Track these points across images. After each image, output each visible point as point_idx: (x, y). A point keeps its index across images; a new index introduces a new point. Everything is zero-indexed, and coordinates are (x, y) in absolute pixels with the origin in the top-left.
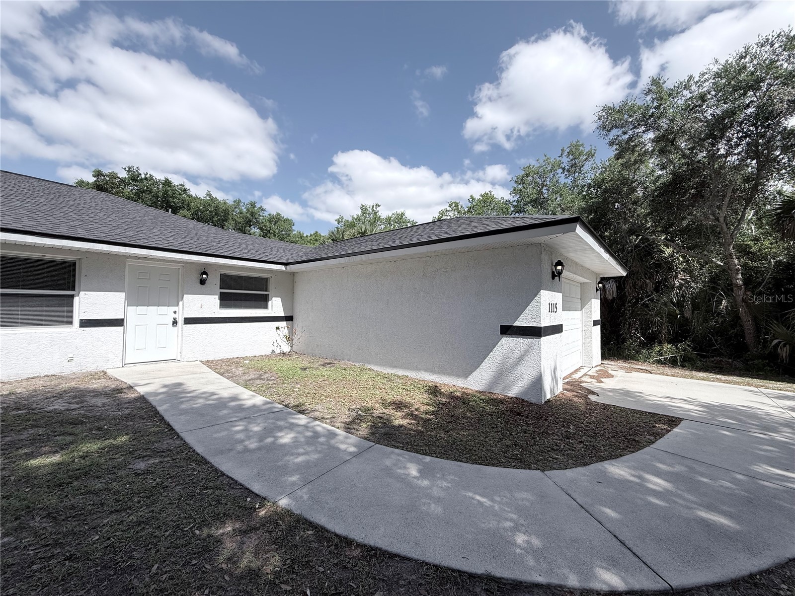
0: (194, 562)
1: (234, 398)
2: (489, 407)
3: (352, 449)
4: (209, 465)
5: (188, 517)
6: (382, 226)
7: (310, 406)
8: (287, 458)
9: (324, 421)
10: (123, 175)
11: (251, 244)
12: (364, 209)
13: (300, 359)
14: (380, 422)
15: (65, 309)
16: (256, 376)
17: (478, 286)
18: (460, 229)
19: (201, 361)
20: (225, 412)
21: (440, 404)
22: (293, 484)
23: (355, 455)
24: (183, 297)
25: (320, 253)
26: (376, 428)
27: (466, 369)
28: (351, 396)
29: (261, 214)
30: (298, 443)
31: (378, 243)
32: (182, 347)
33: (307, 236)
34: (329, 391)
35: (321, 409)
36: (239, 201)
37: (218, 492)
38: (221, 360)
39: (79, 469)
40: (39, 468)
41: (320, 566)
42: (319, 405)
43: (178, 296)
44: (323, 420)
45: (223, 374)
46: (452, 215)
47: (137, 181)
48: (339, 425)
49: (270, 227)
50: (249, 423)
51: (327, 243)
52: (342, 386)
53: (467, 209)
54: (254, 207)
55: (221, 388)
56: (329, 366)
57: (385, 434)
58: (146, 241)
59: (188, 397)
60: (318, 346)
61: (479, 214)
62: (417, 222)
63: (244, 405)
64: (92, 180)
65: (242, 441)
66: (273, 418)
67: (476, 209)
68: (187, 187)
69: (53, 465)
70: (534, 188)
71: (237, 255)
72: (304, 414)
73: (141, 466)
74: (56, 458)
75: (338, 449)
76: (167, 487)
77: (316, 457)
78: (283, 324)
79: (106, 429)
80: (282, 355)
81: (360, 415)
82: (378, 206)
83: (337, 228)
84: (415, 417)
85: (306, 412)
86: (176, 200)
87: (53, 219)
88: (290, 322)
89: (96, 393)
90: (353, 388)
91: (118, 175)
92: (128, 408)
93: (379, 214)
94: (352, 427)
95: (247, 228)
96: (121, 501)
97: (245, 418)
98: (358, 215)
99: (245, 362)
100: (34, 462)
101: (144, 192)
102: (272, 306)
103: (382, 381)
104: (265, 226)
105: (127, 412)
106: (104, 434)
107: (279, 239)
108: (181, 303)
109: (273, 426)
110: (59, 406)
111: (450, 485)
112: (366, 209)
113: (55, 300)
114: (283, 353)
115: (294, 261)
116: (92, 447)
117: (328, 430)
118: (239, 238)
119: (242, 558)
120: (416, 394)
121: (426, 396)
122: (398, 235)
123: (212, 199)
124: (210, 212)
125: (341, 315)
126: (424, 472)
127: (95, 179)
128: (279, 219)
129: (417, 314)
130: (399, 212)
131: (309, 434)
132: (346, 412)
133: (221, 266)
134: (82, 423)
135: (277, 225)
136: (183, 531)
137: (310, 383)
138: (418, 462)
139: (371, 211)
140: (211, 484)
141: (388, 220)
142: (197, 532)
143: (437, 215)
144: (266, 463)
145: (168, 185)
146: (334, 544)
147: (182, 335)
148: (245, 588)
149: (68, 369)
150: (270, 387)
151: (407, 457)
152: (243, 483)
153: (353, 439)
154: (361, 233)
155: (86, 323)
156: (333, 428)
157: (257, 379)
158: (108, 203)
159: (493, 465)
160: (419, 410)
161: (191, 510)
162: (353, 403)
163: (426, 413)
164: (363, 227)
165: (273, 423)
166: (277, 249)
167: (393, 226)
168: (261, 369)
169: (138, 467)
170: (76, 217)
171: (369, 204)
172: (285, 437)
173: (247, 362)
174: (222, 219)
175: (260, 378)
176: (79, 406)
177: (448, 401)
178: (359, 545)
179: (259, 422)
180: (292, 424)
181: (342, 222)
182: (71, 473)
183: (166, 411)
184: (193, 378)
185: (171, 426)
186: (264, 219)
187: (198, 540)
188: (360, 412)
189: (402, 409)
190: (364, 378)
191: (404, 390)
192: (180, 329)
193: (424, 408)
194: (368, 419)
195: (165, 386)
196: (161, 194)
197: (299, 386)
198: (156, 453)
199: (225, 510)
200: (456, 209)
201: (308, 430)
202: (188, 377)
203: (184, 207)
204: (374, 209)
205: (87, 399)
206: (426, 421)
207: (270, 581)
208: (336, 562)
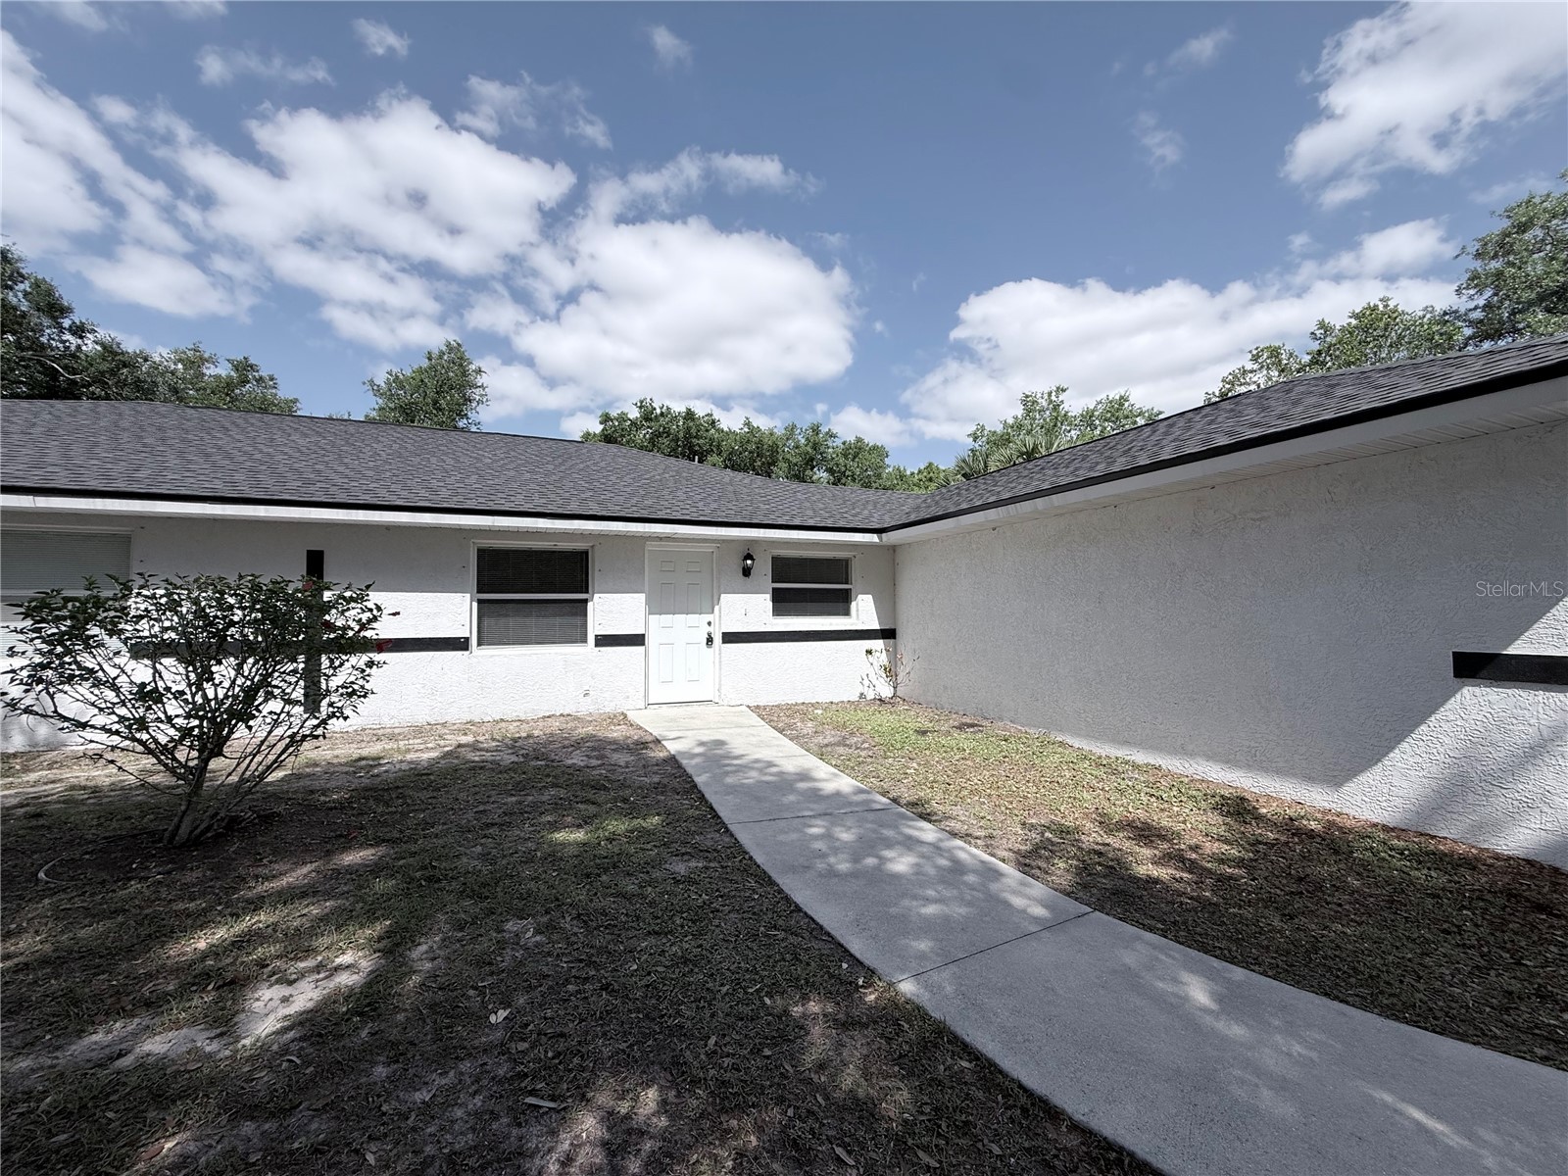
0: (767, 1052)
1: (804, 776)
2: (1425, 871)
3: (1039, 911)
4: (776, 888)
5: (752, 971)
6: (1073, 432)
7: (941, 807)
8: (906, 902)
9: (973, 842)
10: (634, 414)
11: (819, 500)
12: (1029, 403)
13: (913, 713)
14: (1100, 864)
15: (578, 620)
16: (837, 739)
17: (1368, 548)
18: (1300, 409)
19: (748, 706)
20: (792, 798)
21: (1260, 843)
22: (922, 956)
23: (1048, 927)
24: (719, 599)
25: (943, 504)
26: (1090, 875)
27: (1336, 764)
28: (1025, 797)
29: (830, 444)
30: (924, 878)
31: (1071, 469)
32: (720, 681)
33: (912, 474)
34: (976, 781)
35: (962, 817)
36: (794, 427)
37: (792, 939)
38: (778, 706)
39: (606, 857)
40: (563, 845)
41: (993, 1142)
42: (959, 807)
43: (712, 597)
44: (969, 838)
45: (783, 730)
46: (1262, 381)
47: (651, 420)
48: (1006, 854)
49: (845, 466)
50: (833, 824)
51: (953, 483)
52: (1004, 774)
53: (1309, 357)
54: (817, 434)
55: (781, 755)
56: (972, 730)
57: (1116, 892)
58: (668, 511)
59: (735, 765)
60: (945, 688)
61: (1349, 364)
62: (1160, 413)
63: (820, 790)
64: (598, 428)
65: (823, 856)
66: (872, 822)
67: (1338, 353)
68: (716, 417)
69: (577, 843)
70: (1552, 259)
71: (797, 522)
72: (930, 821)
73: (681, 868)
74: (579, 835)
75: (1007, 904)
76: (718, 911)
77: (964, 914)
78: (878, 644)
79: (633, 802)
80: (878, 702)
81: (1048, 839)
82: (1061, 390)
83: (972, 450)
84: (1192, 867)
85: (934, 818)
86: (701, 441)
87: (562, 492)
88: (892, 641)
89: (619, 746)
90: (1028, 781)
91: (629, 416)
92: (656, 773)
93: (1065, 407)
94: (1034, 864)
95: (808, 472)
96: (659, 918)
97: (826, 814)
98: (1016, 418)
99: (816, 711)
100: (560, 836)
101: (660, 435)
102: (858, 610)
103: (1093, 772)
104: (837, 465)
105: (656, 779)
106: (632, 811)
107: (862, 485)
108: (717, 608)
109: (874, 836)
110: (577, 759)
111: (1314, 1055)
112: (1034, 402)
113: (567, 607)
114: (880, 700)
115: (894, 524)
116: (618, 826)
117: (982, 862)
118: (799, 491)
119: (843, 1072)
120: (1187, 811)
121: (1215, 818)
122: (1119, 447)
123: (753, 431)
124: (750, 452)
125: (993, 628)
126: (1229, 1002)
127: (602, 427)
128: (860, 449)
129: (1180, 622)
130: (1114, 394)
131: (943, 862)
132: (1018, 829)
133: (774, 542)
134: (605, 788)
135: (857, 460)
136: (746, 993)
137: (937, 762)
138: (1209, 975)
139: (1045, 404)
140: (781, 922)
141: (1088, 418)
142: (768, 1001)
143: (1216, 388)
144: (870, 904)
145: (690, 418)
146: (1019, 1105)
147: (720, 662)
148: (853, 1131)
149: (583, 707)
150: (863, 762)
151: (1177, 956)
152: (833, 933)
153: (1038, 889)
154: (1027, 453)
155: (604, 641)
156: (993, 859)
157: (838, 744)
158: (621, 460)
159: (1462, 1037)
160: (1200, 851)
161: (755, 959)
162: (1031, 813)
163: (1222, 861)
164: (1030, 441)
165: (874, 831)
166: (863, 505)
167: (1099, 428)
168: (844, 726)
169: (677, 869)
170: (587, 485)
171: (1040, 390)
172: (898, 862)
173: (820, 712)
174: (768, 463)
175: (842, 743)
176: (599, 762)
177: (1283, 838)
178: (1076, 1127)
179: (848, 824)
180: (910, 838)
181: (982, 436)
182: (598, 861)
183: (706, 784)
184: (740, 735)
185: (715, 811)
186: (834, 452)
187: (770, 1015)
188: (1048, 835)
189: (1152, 841)
190: (1052, 763)
191: (1153, 799)
192: (717, 652)
193: (1211, 847)
194: (1068, 852)
195: (702, 744)
196: (681, 435)
197: (915, 765)
198: (700, 852)
199: (807, 974)
200: (1273, 364)
201: (941, 855)
202: (731, 731)
203: (712, 450)
204: (1053, 398)
205: (607, 753)
206: (1222, 879)
207: (897, 1134)
208: (1026, 1145)
